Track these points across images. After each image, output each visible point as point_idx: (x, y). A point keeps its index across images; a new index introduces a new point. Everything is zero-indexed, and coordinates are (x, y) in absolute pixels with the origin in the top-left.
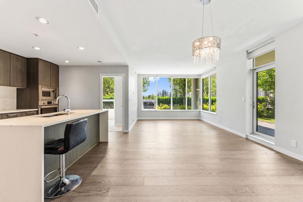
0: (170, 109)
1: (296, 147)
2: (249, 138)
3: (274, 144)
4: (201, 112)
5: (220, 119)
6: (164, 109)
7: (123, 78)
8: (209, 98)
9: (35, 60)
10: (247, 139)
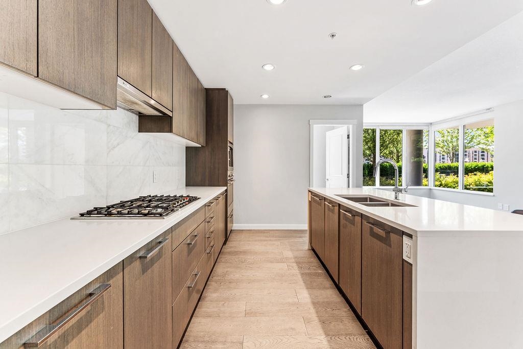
7: (353, 127)
8: (460, 165)
9: (221, 91)
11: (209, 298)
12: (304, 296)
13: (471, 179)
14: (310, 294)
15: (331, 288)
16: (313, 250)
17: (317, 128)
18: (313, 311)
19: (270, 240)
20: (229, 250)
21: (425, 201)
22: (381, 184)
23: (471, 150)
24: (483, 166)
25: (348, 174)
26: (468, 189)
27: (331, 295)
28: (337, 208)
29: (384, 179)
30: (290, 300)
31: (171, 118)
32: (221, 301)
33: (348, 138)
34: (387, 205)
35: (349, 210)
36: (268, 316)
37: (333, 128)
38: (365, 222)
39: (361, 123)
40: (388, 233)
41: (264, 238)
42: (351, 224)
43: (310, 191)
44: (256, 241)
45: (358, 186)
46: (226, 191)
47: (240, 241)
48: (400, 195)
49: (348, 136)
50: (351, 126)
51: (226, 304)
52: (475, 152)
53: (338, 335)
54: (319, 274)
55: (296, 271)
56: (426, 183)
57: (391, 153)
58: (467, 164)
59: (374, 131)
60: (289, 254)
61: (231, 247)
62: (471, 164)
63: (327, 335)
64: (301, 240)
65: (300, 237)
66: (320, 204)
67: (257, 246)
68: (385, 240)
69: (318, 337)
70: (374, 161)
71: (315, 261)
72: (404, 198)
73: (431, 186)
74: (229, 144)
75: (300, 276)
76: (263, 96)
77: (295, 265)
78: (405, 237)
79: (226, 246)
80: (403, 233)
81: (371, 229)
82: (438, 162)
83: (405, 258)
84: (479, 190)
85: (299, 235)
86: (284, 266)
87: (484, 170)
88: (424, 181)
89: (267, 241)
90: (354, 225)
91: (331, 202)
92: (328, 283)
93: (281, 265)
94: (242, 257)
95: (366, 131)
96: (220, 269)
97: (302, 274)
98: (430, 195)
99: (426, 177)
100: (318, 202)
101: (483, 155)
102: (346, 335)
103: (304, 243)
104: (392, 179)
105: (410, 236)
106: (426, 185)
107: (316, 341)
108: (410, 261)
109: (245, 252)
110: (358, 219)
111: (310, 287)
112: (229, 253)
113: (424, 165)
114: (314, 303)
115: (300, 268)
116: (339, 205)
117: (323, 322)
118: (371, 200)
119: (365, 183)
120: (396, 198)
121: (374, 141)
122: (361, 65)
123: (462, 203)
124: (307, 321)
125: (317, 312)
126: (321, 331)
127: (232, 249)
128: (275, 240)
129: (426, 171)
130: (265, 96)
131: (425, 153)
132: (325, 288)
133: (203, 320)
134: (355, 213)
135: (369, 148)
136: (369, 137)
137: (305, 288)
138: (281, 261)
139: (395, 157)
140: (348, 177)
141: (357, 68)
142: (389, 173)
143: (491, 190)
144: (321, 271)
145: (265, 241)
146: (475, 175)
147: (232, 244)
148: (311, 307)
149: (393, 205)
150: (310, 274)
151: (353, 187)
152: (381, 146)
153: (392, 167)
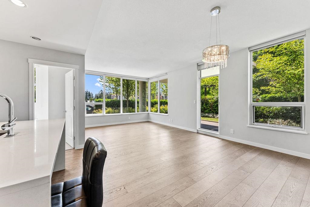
0: (119, 112)
1: (234, 133)
2: (199, 132)
3: (219, 134)
4: (150, 114)
5: (171, 120)
6: (108, 113)
10: (198, 133)
33: (74, 79)
49: (74, 77)
50: (74, 70)
140: (74, 109)
143: (167, 113)
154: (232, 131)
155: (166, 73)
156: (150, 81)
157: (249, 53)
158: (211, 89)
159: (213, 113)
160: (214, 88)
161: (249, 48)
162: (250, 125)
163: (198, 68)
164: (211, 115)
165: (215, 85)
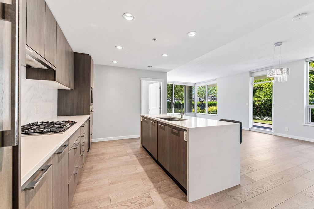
1: (289, 131)
2: (252, 130)
4: (197, 115)
7: (162, 83)
8: (206, 103)
9: (86, 56)
10: (250, 131)
11: (84, 181)
12: (141, 169)
13: (211, 109)
14: (143, 168)
15: (153, 163)
16: (143, 147)
17: (144, 82)
18: (145, 174)
19: (118, 145)
20: (92, 154)
21: (193, 118)
22: (175, 112)
23: (211, 96)
24: (214, 103)
25: (160, 107)
26: (209, 113)
27: (154, 166)
28: (156, 124)
29: (176, 109)
30: (134, 172)
31: (55, 71)
32: (93, 181)
33: (160, 88)
34: (178, 120)
35: (162, 124)
36: (123, 182)
37: (152, 83)
38: (170, 128)
39: (166, 81)
40: (179, 131)
41: (114, 145)
42: (163, 130)
43: (141, 116)
44: (109, 147)
45: (164, 113)
46: (89, 118)
47: (99, 148)
48: (183, 116)
49: (160, 87)
50: (161, 83)
51: (96, 182)
52: (212, 97)
53: (158, 181)
54: (147, 158)
55: (135, 158)
56: (194, 111)
57: (179, 96)
58: (209, 102)
59: (172, 85)
60: (130, 151)
61: (93, 153)
62: (211, 102)
63: (153, 182)
64: (136, 143)
65: (135, 142)
66: (147, 122)
67: (111, 150)
68: (178, 135)
69: (150, 185)
70: (172, 100)
71: (145, 152)
72: (184, 117)
73: (196, 112)
74: (91, 89)
75: (137, 161)
76: (113, 62)
77: (134, 156)
78: (185, 131)
79: (89, 152)
80: (184, 130)
81: (172, 130)
82: (199, 101)
83: (185, 140)
84: (213, 113)
85: (135, 141)
86: (129, 157)
87: (215, 105)
88: (193, 110)
89: (116, 146)
90: (165, 130)
91: (153, 120)
92: (152, 161)
93: (126, 157)
94: (102, 156)
95: (168, 85)
96: (88, 165)
97: (139, 160)
98: (195, 116)
99: (194, 108)
100: (146, 122)
101: (215, 98)
102: (162, 181)
103: (139, 144)
104: (180, 110)
105: (187, 131)
106: (194, 112)
107: (149, 186)
108: (187, 141)
109: (103, 154)
110: (166, 127)
111: (143, 164)
112: (92, 156)
113: (193, 102)
114: (146, 171)
115: (137, 157)
116: (158, 121)
117: (150, 178)
118: (171, 119)
119: (168, 112)
120: (182, 117)
121: (172, 90)
122: (167, 54)
123: (207, 118)
124: (143, 179)
125: (148, 175)
126: (150, 182)
127: (94, 153)
128: (122, 145)
129: (193, 105)
130: (115, 62)
131: (193, 96)
132: (151, 164)
133: (82, 194)
134: (165, 125)
135: (169, 94)
136: (170, 88)
137: (141, 165)
138: (126, 155)
139: (181, 99)
140: (160, 108)
141: (165, 55)
142: (178, 106)
143: (216, 114)
144: (148, 156)
145: (115, 146)
146: (212, 107)
147: (93, 150)
148: (145, 173)
149: (180, 120)
150: (142, 159)
151: (162, 113)
152: (175, 93)
153: (179, 103)
154: (287, 129)
155: (215, 79)
156: (197, 86)
157: (305, 63)
158: (257, 91)
159: (260, 115)
160: (261, 90)
161: (305, 59)
162: (306, 124)
163: (250, 75)
164: (258, 118)
165: (263, 88)
